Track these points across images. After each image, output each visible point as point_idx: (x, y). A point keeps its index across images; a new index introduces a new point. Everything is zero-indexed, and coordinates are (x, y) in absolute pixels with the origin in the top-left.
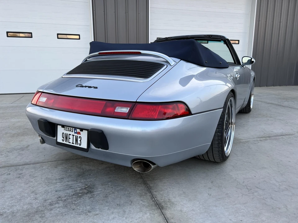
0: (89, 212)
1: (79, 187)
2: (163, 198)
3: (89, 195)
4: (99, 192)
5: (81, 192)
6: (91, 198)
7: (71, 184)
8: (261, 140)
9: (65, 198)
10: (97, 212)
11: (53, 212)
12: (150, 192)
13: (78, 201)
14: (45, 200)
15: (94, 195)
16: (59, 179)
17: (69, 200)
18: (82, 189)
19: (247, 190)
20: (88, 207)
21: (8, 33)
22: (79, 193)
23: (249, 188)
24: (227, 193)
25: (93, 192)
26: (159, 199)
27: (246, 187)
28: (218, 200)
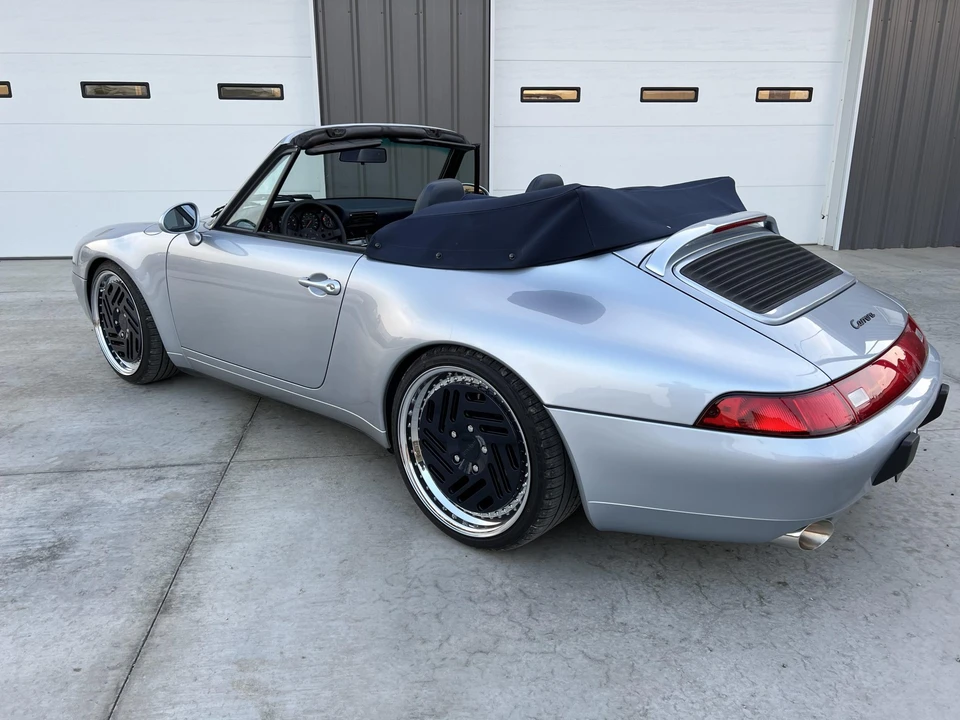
0: (14, 601)
1: (40, 544)
2: (189, 589)
3: (44, 565)
4: (68, 560)
5: (35, 554)
6: (43, 570)
7: (32, 535)
10: (26, 604)
12: (176, 573)
13: (11, 575)
15: (55, 564)
16: (17, 519)
18: (43, 549)
19: (405, 589)
20: (20, 591)
21: (84, 85)
22: (29, 558)
23: (416, 583)
24: (348, 592)
25: (57, 558)
26: (178, 589)
27: (409, 581)
28: (305, 607)
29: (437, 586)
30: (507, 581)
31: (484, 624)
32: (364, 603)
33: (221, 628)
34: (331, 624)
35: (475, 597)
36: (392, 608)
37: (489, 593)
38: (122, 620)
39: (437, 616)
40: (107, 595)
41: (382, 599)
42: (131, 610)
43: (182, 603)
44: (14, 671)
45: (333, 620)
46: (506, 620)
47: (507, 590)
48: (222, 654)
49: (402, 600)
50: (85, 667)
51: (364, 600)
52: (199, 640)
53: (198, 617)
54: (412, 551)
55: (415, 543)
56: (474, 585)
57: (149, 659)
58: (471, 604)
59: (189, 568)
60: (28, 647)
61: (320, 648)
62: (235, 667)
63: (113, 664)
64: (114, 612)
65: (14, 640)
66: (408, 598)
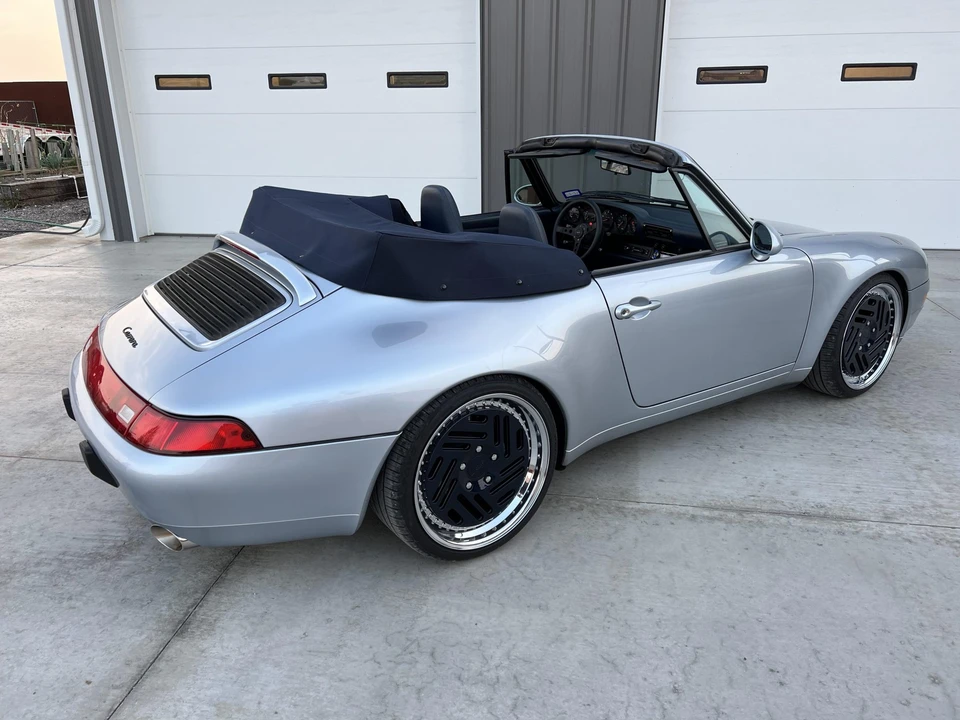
0: (70, 598)
1: (114, 541)
2: (210, 613)
3: (109, 564)
4: (127, 563)
5: (106, 552)
6: (104, 570)
7: (111, 531)
8: (693, 518)
9: (70, 558)
11: (24, 579)
12: (207, 593)
13: (78, 571)
14: (41, 553)
15: (116, 565)
16: (107, 512)
17: (70, 565)
19: (400, 651)
20: (79, 589)
21: (271, 77)
22: (100, 554)
23: (413, 647)
24: (345, 645)
25: (121, 559)
26: (201, 612)
27: (409, 643)
28: (301, 654)
29: (432, 654)
30: (506, 663)
31: (461, 711)
32: (355, 661)
33: (219, 662)
34: (316, 678)
35: (465, 675)
36: (379, 672)
37: (481, 674)
38: (143, 637)
39: (419, 691)
40: (142, 606)
41: (374, 660)
42: (155, 627)
43: (198, 627)
44: (42, 673)
45: (319, 675)
46: (485, 711)
47: (502, 673)
48: (208, 693)
49: (392, 665)
50: (95, 681)
51: (357, 657)
52: (196, 673)
53: (205, 646)
54: (425, 608)
55: (431, 598)
56: (470, 662)
57: (149, 682)
58: (458, 683)
59: (220, 590)
60: (61, 650)
61: (295, 706)
62: (214, 709)
63: (118, 683)
64: (140, 627)
65: (54, 639)
66: (399, 664)
